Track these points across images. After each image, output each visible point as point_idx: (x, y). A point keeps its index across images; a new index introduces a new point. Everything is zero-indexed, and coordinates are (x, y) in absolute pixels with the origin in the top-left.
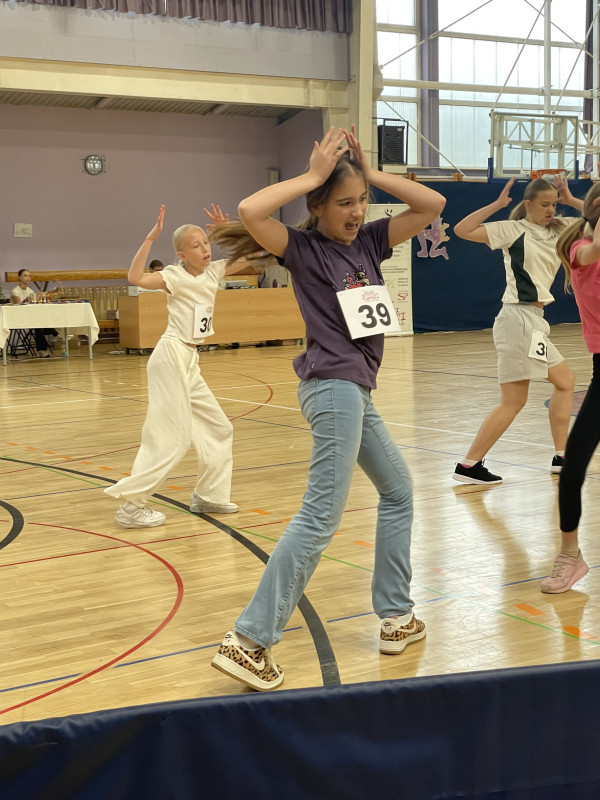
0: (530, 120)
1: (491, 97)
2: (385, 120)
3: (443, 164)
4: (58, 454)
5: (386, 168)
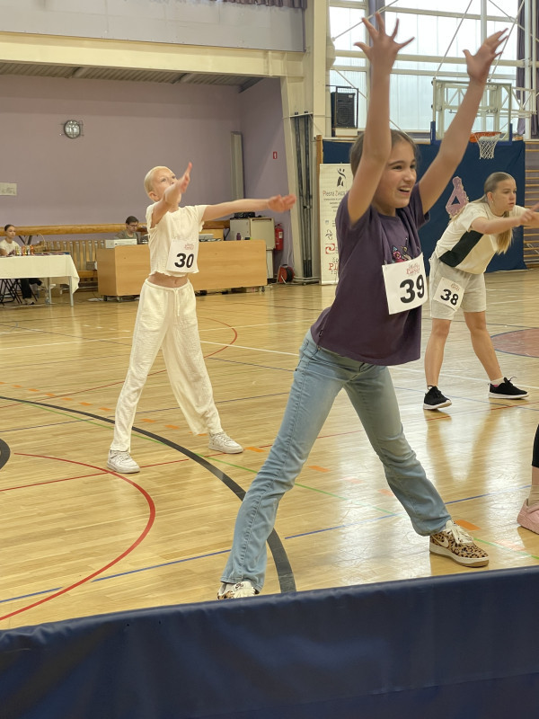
1: (433, 67)
2: (337, 87)
4: (42, 391)
5: (339, 131)
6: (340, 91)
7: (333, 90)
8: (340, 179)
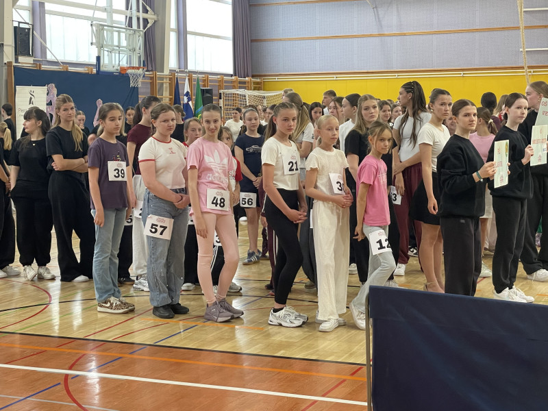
0: (117, 31)
1: (89, 13)
2: (19, 23)
3: (49, 57)
5: (21, 59)
6: (22, 26)
7: (16, 24)
8: (31, 98)
